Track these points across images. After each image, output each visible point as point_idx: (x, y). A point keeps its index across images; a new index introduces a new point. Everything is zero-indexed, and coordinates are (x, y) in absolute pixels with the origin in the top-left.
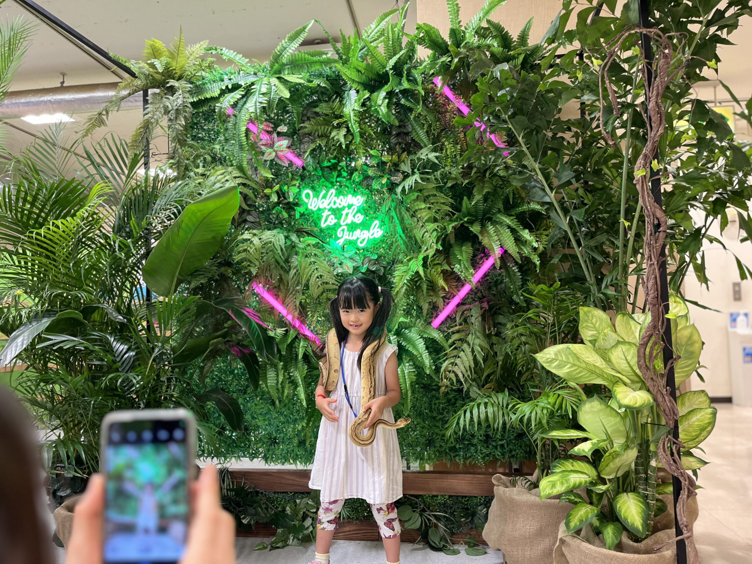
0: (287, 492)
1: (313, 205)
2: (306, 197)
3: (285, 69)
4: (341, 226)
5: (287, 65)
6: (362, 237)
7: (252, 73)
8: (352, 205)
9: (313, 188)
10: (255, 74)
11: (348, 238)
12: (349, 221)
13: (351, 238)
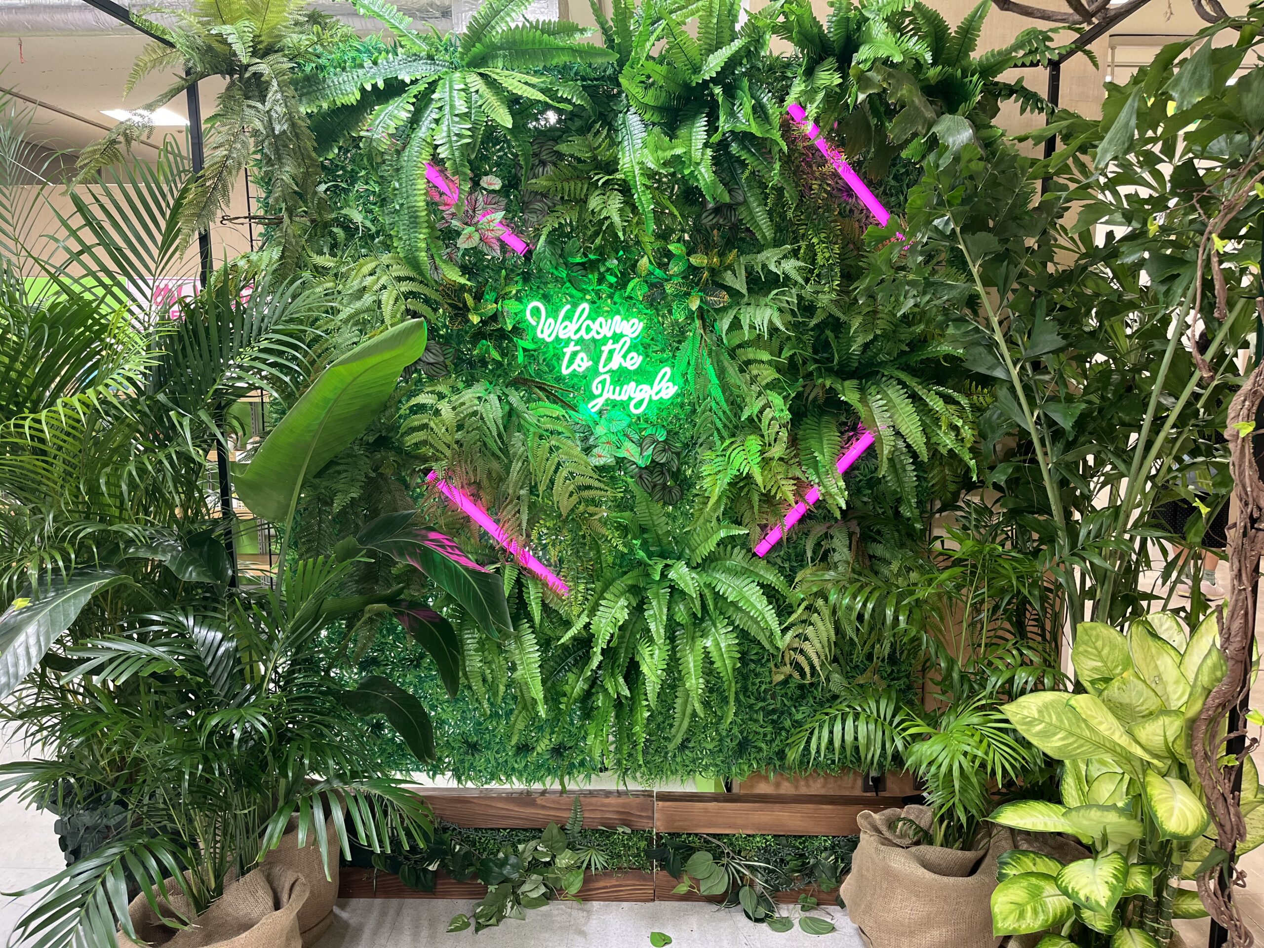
0: (499, 830)
1: (547, 332)
2: (532, 315)
3: (495, 57)
4: (597, 373)
5: (500, 48)
6: (638, 397)
7: (423, 54)
8: (622, 336)
9: (546, 298)
10: (430, 57)
11: (612, 397)
12: (614, 365)
13: (616, 397)
